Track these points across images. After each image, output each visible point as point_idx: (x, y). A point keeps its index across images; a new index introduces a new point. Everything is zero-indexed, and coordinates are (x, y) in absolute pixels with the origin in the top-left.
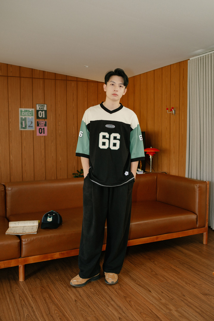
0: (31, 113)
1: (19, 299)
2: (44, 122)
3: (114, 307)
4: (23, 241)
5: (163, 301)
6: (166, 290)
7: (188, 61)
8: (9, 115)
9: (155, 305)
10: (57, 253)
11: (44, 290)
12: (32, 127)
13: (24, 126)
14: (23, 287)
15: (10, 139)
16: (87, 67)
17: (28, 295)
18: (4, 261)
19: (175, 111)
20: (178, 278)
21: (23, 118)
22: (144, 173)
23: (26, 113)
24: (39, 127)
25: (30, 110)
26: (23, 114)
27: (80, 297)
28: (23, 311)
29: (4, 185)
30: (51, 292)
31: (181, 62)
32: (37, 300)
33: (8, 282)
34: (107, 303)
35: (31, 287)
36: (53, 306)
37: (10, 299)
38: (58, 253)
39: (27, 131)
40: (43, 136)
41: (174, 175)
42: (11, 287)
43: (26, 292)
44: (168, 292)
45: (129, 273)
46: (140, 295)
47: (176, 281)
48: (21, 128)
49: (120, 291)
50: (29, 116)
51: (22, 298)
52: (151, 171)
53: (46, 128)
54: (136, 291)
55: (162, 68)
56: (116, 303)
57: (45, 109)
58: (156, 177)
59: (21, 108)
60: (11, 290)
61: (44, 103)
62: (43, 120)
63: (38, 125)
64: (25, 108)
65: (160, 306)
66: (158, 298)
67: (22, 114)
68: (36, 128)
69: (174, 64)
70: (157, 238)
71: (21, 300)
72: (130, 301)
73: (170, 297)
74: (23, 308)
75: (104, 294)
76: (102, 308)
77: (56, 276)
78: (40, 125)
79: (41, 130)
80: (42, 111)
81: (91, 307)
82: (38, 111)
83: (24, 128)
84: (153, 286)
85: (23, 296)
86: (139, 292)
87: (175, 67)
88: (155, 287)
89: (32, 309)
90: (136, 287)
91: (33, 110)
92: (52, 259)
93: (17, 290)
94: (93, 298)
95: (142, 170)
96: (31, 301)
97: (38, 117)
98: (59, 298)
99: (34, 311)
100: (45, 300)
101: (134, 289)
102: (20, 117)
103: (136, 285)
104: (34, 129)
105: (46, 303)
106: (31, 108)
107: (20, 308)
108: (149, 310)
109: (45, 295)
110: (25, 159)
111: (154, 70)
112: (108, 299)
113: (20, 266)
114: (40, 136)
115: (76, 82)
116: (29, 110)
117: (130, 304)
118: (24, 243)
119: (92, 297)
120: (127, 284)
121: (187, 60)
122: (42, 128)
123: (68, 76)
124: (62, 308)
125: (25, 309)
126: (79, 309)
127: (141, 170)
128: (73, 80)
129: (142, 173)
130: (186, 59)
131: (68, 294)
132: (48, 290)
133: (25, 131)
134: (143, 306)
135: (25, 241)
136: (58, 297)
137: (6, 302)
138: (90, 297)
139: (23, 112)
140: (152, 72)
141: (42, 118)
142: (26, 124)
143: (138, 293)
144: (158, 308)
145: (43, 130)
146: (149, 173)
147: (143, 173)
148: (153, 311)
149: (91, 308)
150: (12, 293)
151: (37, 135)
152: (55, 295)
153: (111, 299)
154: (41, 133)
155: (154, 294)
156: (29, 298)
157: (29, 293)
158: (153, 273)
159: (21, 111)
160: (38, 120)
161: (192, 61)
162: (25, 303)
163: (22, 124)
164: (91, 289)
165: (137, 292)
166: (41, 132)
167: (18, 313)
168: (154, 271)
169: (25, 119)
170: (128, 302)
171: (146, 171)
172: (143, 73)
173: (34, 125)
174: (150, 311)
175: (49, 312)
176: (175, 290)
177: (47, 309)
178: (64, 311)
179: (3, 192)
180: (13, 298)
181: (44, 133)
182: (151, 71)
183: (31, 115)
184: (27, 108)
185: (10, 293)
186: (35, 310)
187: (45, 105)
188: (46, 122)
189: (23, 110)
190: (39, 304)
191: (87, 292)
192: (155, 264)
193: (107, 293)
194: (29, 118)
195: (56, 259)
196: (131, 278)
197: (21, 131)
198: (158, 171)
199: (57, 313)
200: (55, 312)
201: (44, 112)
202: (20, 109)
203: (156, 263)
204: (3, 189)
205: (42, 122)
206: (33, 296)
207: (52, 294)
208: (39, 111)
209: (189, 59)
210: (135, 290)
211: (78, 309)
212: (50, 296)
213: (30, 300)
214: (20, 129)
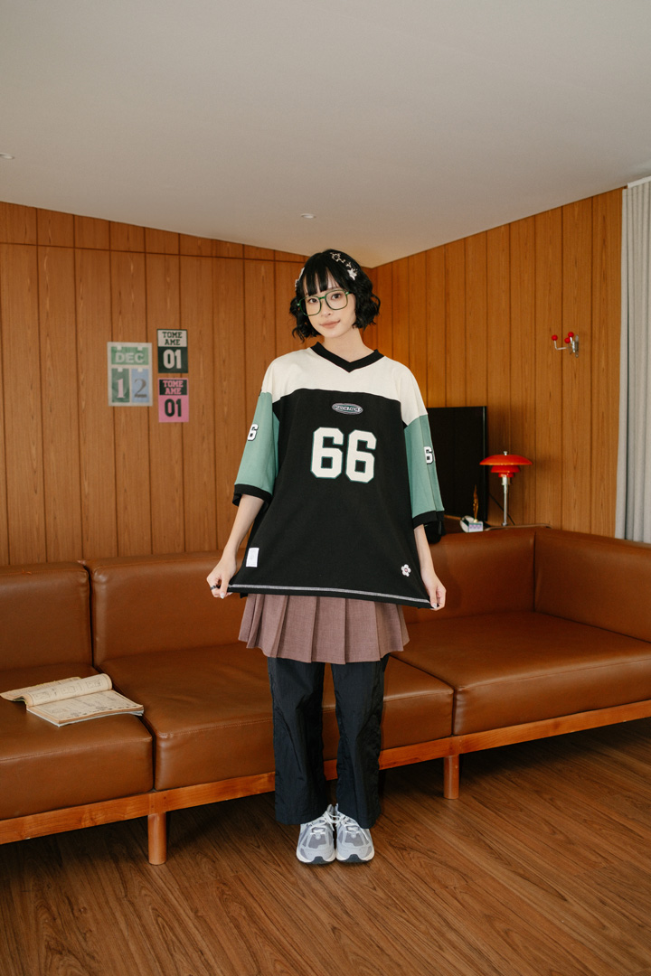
0: (142, 355)
1: (157, 923)
2: (181, 382)
3: (461, 953)
4: (161, 739)
5: (614, 932)
6: (611, 894)
7: (624, 191)
8: (79, 363)
9: (591, 947)
10: (261, 775)
11: (230, 893)
12: (144, 396)
13: (121, 395)
14: (163, 884)
15: (81, 433)
16: (311, 217)
17: (182, 911)
18: (106, 803)
19: (577, 344)
20: (640, 853)
21: (120, 369)
22: (487, 530)
23: (128, 354)
24: (165, 398)
25: (140, 348)
26: (120, 358)
27: (345, 916)
28: (175, 963)
29: (86, 568)
30: (251, 900)
31: (597, 196)
32: (212, 927)
33: (114, 865)
34: (435, 937)
35: (187, 885)
36: (267, 948)
37: (129, 924)
38: (266, 775)
39: (130, 407)
40: (176, 423)
41: (577, 530)
42: (124, 883)
43: (175, 902)
44: (622, 902)
45: (482, 837)
46: (535, 910)
47: (637, 864)
48: (113, 401)
49: (467, 898)
50: (135, 363)
51: (163, 919)
52: (505, 524)
53: (185, 399)
54: (521, 899)
55: (535, 216)
56: (463, 938)
57: (183, 343)
58: (532, 541)
59: (112, 341)
60: (126, 892)
61: (180, 325)
62: (177, 377)
63: (162, 391)
64: (124, 340)
65: (608, 949)
66: (592, 920)
67: (117, 360)
68: (155, 400)
69: (573, 203)
70: (556, 726)
71: (164, 927)
72: (506, 933)
73: (634, 918)
74: (172, 955)
75: (421, 908)
76: (423, 954)
77: (259, 847)
78: (167, 390)
79: (170, 404)
80: (174, 349)
81: (389, 952)
82: (161, 351)
83: (121, 400)
84: (570, 881)
85: (165, 913)
86: (529, 902)
87: (576, 213)
88: (575, 884)
89: (203, 958)
90: (515, 886)
91: (149, 346)
92: (248, 794)
93: (143, 892)
94: (387, 920)
95: (479, 520)
96: (194, 930)
97: (161, 368)
98: (279, 919)
99: (209, 964)
100: (237, 927)
101: (511, 889)
102: (110, 367)
103: (512, 875)
104: (150, 404)
105: (242, 935)
106: (140, 341)
107: (164, 955)
108: (574, 962)
109: (235, 908)
110: (125, 491)
111: (510, 224)
112: (437, 924)
113: (154, 818)
114: (169, 424)
115: (272, 263)
116: (136, 348)
117: (508, 940)
118: (163, 745)
119: (385, 918)
120: (486, 873)
121: (620, 190)
122: (175, 399)
123: (249, 246)
124: (295, 953)
125: (178, 956)
126: (352, 957)
127: (475, 521)
128: (263, 258)
129: (480, 529)
130: (618, 187)
131: (307, 906)
132: (243, 892)
133: (125, 408)
134: (554, 948)
135: (165, 740)
136: (277, 917)
137: (117, 934)
138: (376, 916)
139: (118, 354)
140: (503, 229)
141: (174, 370)
142: (128, 390)
143: (528, 905)
144: (603, 956)
145: (176, 406)
146: (501, 529)
147: (484, 528)
148: (591, 968)
149: (388, 955)
150: (132, 904)
151: (160, 421)
152: (267, 911)
153: (444, 924)
154: (171, 415)
155: (578, 908)
156: (187, 919)
157: (185, 904)
158: (559, 837)
159: (114, 351)
160: (163, 376)
161: (635, 190)
162: (177, 937)
163: (115, 387)
164: (375, 889)
165: (523, 901)
166: (170, 411)
167: (160, 970)
168: (561, 832)
169: (125, 375)
170: (502, 933)
171: (490, 523)
172: (476, 233)
173: (149, 390)
174: (581, 969)
175: (258, 967)
176: (643, 896)
177: (250, 958)
178: (304, 963)
179: (85, 589)
180: (137, 920)
181: (180, 415)
182: (500, 227)
183: (142, 361)
184: (130, 341)
185: (125, 902)
186: (212, 961)
187: (184, 334)
188: (185, 382)
189: (119, 346)
190: (222, 942)
191: (366, 901)
192: (558, 809)
193: (429, 905)
194: (135, 371)
195: (259, 793)
196: (492, 853)
197: (114, 408)
198: (523, 524)
199: (282, 972)
200: (274, 966)
201: (178, 353)
202: (110, 345)
203: (559, 803)
204: (84, 580)
205: (174, 382)
206: (199, 914)
207: (256, 905)
208: (164, 349)
209: (626, 187)
210: (514, 894)
211: (347, 957)
212: (252, 917)
213: (191, 925)
214: (111, 404)
